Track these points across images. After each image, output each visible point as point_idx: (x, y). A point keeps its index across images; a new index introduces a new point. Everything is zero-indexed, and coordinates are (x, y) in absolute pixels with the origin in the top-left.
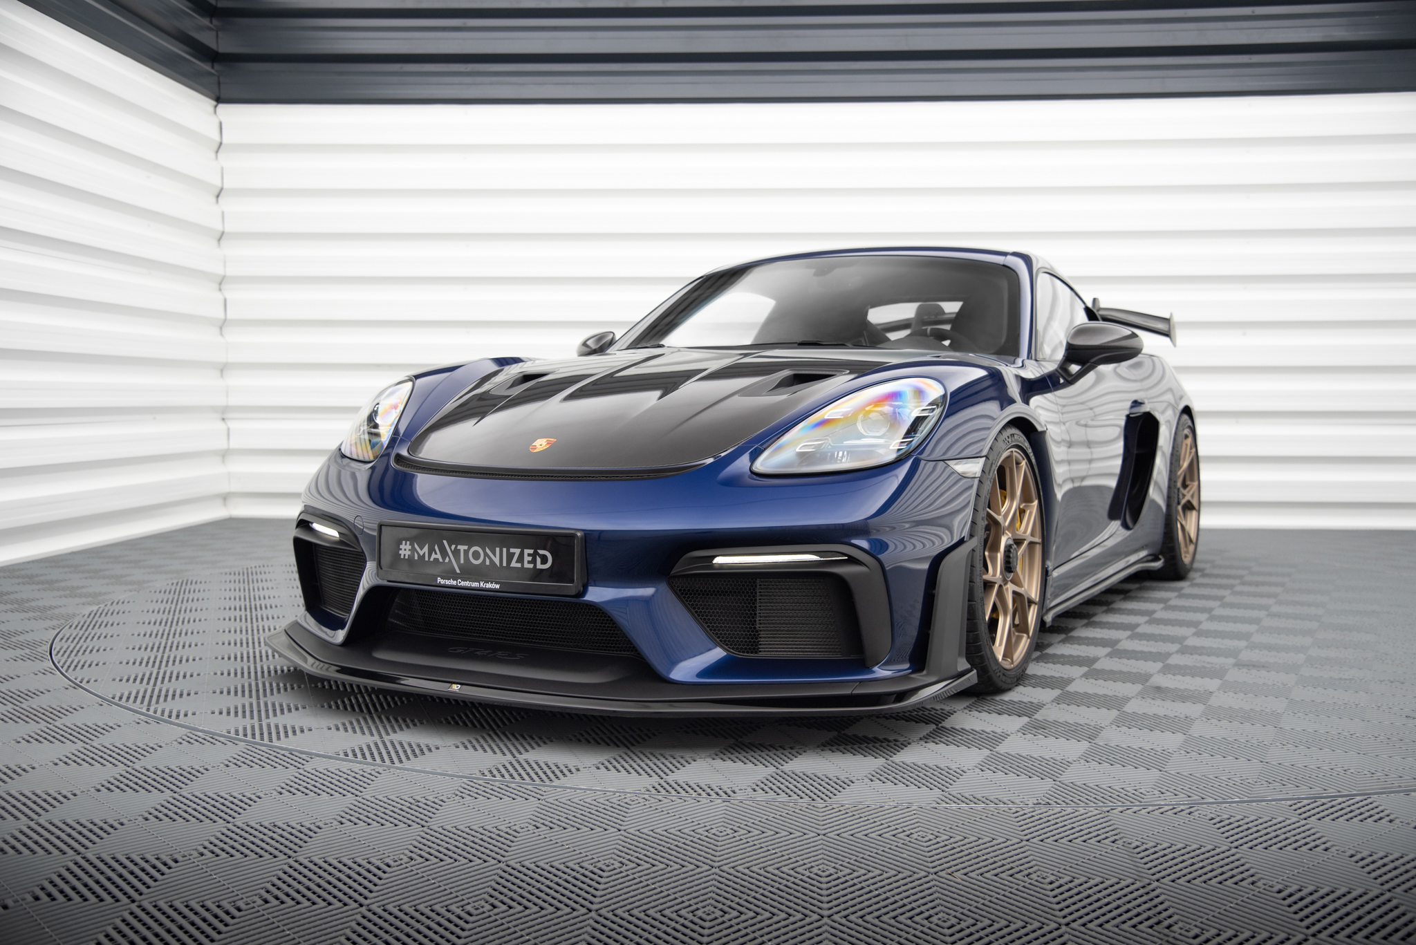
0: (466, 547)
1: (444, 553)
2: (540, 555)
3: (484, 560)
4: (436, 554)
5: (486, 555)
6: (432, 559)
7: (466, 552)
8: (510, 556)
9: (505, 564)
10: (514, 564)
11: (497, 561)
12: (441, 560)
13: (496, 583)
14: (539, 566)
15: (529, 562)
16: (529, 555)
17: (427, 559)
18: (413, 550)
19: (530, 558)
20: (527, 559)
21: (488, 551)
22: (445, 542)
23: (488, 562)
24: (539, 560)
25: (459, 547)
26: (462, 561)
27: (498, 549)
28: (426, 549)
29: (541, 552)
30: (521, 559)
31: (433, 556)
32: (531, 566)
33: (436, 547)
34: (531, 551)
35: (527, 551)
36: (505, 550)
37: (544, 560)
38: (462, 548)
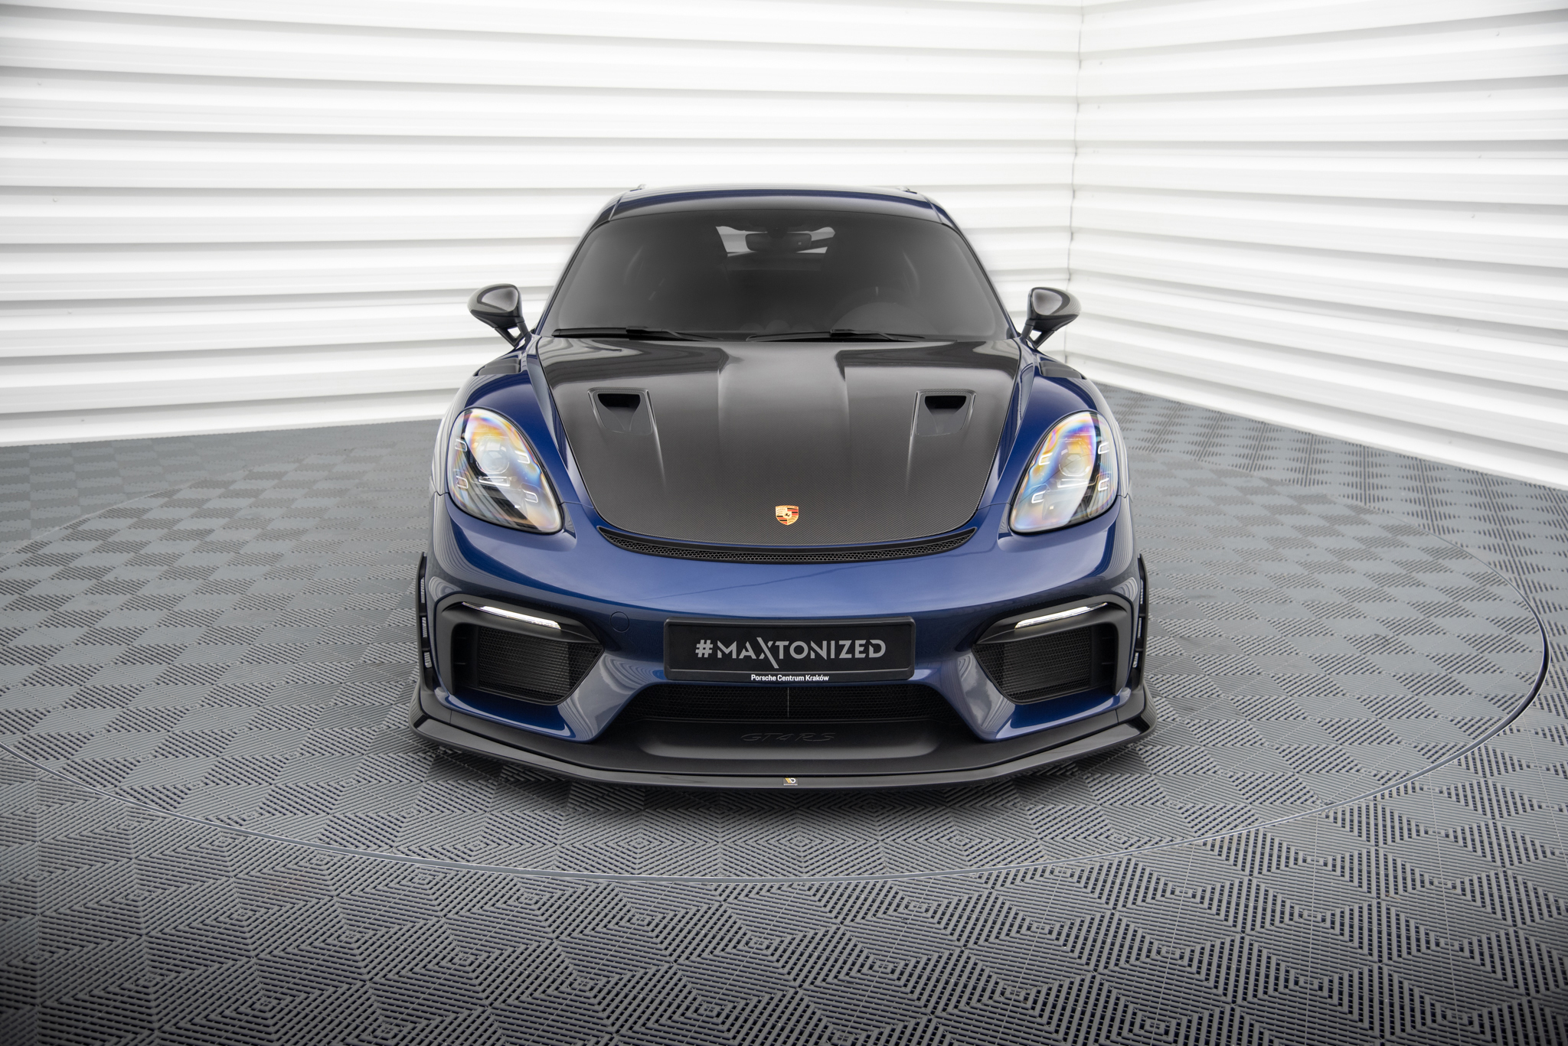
0: (787, 643)
1: (758, 650)
2: (873, 645)
3: (809, 654)
4: (747, 650)
5: (810, 648)
6: (741, 657)
7: (786, 648)
8: (839, 649)
9: (833, 656)
10: (843, 655)
11: (824, 654)
12: (754, 657)
13: (825, 675)
14: (872, 655)
15: (860, 652)
16: (861, 645)
17: (734, 656)
18: (715, 648)
19: (862, 649)
20: (858, 649)
21: (813, 644)
22: (760, 640)
23: (813, 656)
24: (871, 649)
25: (777, 643)
26: (781, 656)
27: (825, 643)
28: (734, 647)
29: (874, 642)
30: (851, 650)
31: (744, 653)
32: (863, 656)
33: (748, 645)
34: (864, 642)
35: (858, 642)
36: (833, 643)
37: (877, 648)
38: (781, 644)
